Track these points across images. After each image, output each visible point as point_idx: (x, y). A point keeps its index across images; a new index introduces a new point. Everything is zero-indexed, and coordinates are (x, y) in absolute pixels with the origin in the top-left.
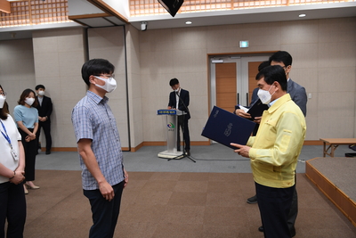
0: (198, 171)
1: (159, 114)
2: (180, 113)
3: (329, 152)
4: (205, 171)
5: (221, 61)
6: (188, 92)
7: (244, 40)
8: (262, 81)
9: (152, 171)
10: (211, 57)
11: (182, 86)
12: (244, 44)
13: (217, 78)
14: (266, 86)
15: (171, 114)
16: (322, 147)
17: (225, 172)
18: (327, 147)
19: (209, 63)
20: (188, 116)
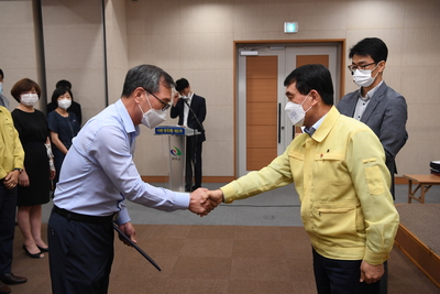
0: (218, 223)
1: (157, 133)
2: (190, 132)
3: (417, 195)
4: (228, 224)
5: (255, 53)
6: (203, 100)
7: (291, 21)
8: (293, 88)
9: (145, 223)
10: (239, 45)
11: (195, 89)
12: (290, 28)
13: (248, 79)
14: (298, 96)
15: (177, 134)
16: (406, 188)
17: (260, 225)
18: (414, 188)
19: (237, 55)
20: (202, 138)
